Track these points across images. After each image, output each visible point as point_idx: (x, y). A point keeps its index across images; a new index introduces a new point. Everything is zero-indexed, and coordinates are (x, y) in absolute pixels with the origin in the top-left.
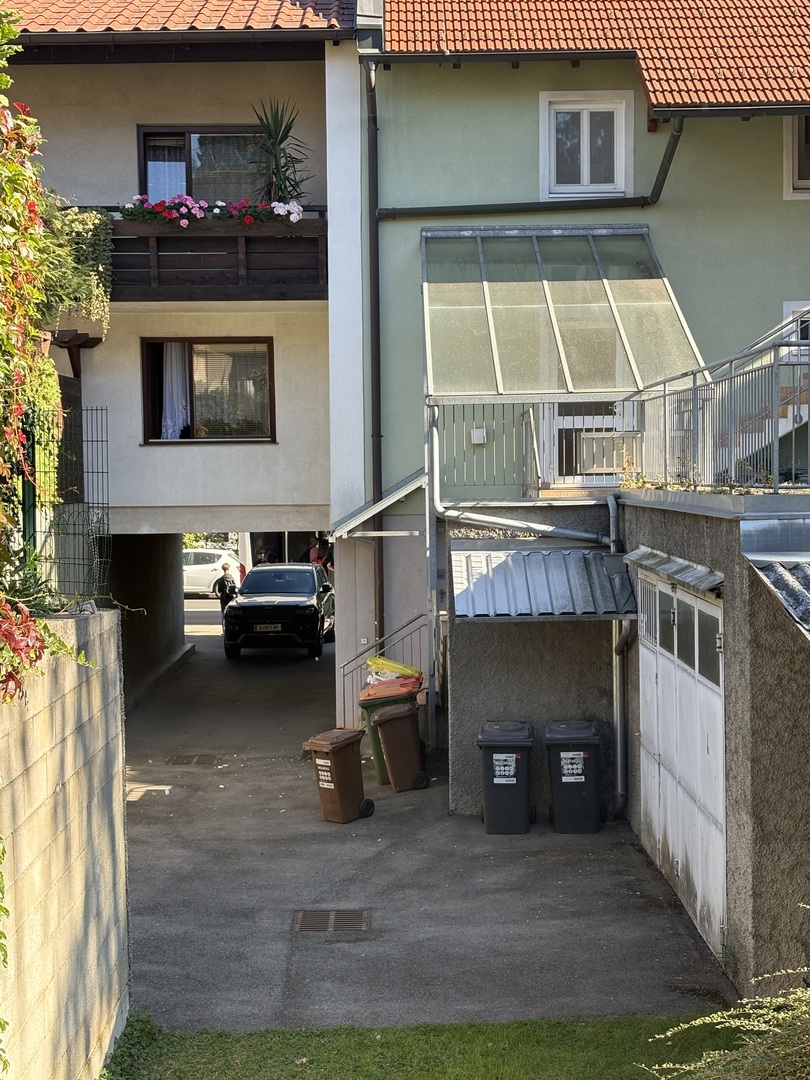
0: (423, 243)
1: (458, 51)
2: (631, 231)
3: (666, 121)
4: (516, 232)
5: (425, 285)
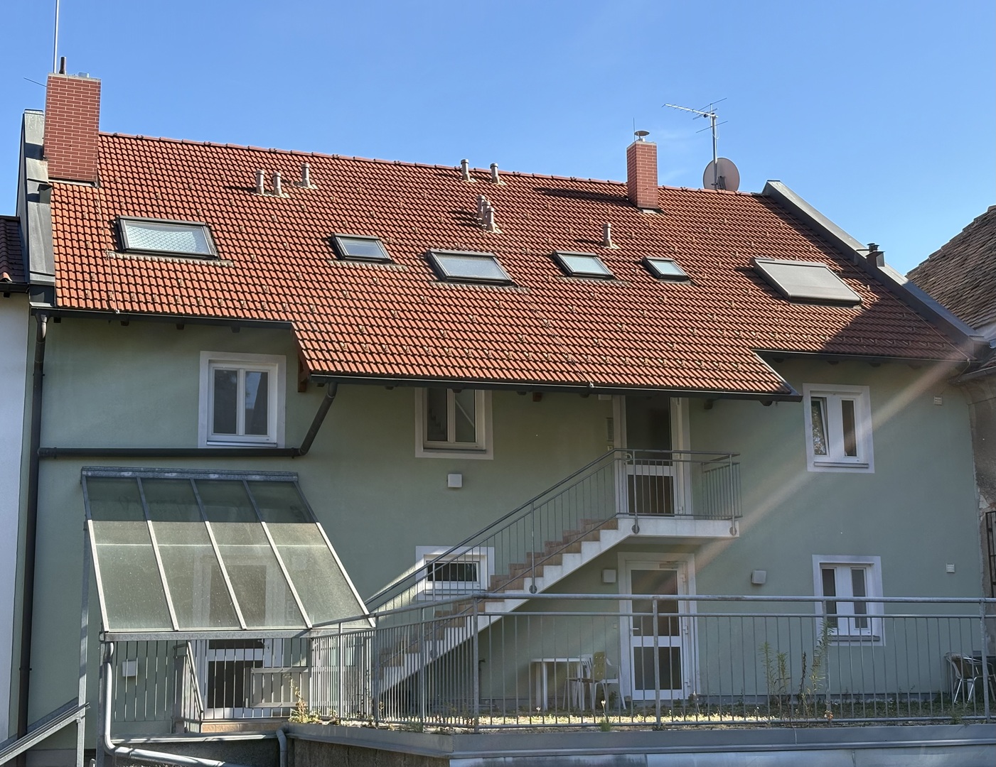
0: (84, 482)
1: (127, 311)
2: (282, 478)
3: (321, 385)
4: (174, 475)
5: (90, 522)
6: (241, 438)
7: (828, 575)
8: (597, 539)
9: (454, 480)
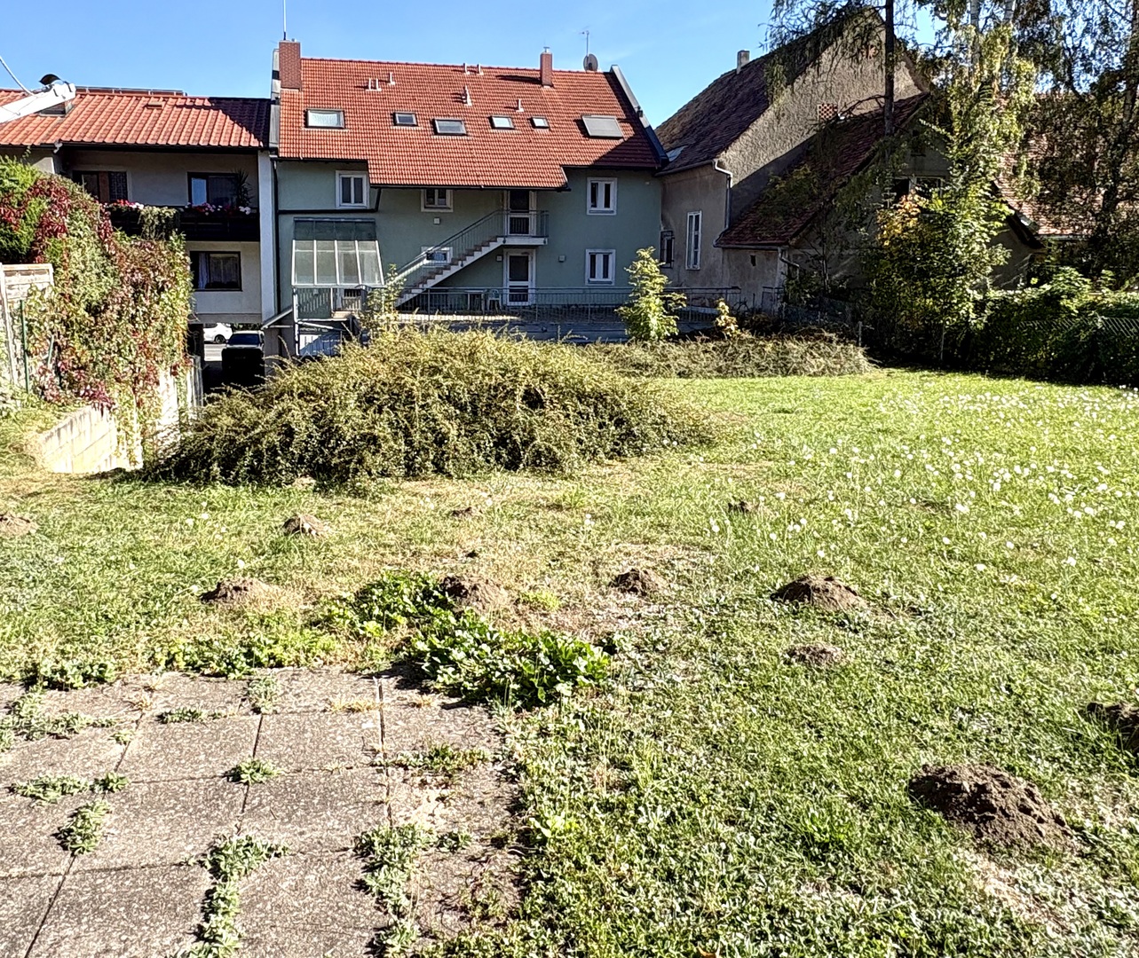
0: (294, 223)
1: (305, 158)
2: (368, 221)
4: (328, 220)
5: (293, 241)
6: (352, 205)
7: (593, 257)
8: (488, 246)
9: (437, 221)
